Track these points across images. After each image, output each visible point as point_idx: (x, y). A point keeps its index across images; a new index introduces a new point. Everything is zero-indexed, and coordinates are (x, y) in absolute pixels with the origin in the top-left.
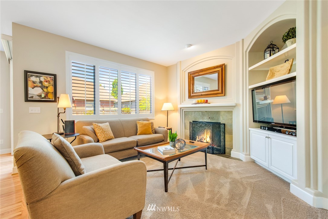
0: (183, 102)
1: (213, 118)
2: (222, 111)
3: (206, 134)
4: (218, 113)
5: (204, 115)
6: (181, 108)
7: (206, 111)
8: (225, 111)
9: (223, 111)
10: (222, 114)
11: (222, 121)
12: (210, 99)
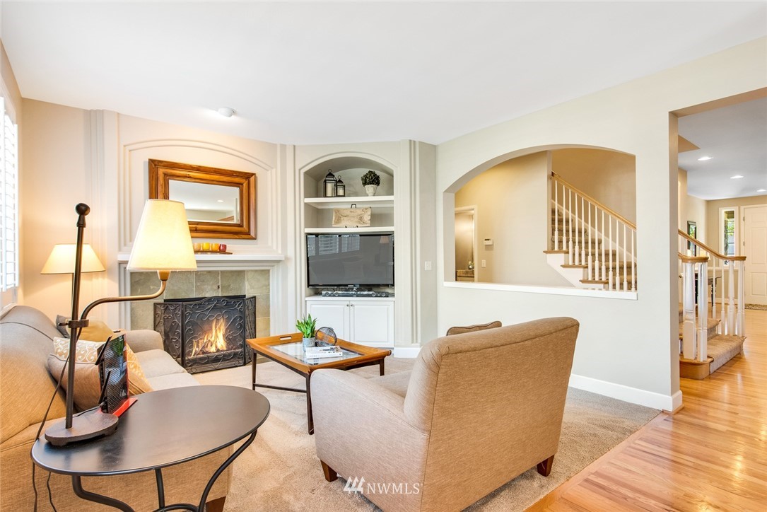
0: (125, 245)
1: (229, 286)
2: (248, 271)
3: (216, 331)
4: (240, 274)
5: (204, 281)
6: (120, 264)
7: (209, 272)
8: (256, 271)
9: (252, 271)
10: (249, 276)
11: (249, 293)
12: (231, 244)
